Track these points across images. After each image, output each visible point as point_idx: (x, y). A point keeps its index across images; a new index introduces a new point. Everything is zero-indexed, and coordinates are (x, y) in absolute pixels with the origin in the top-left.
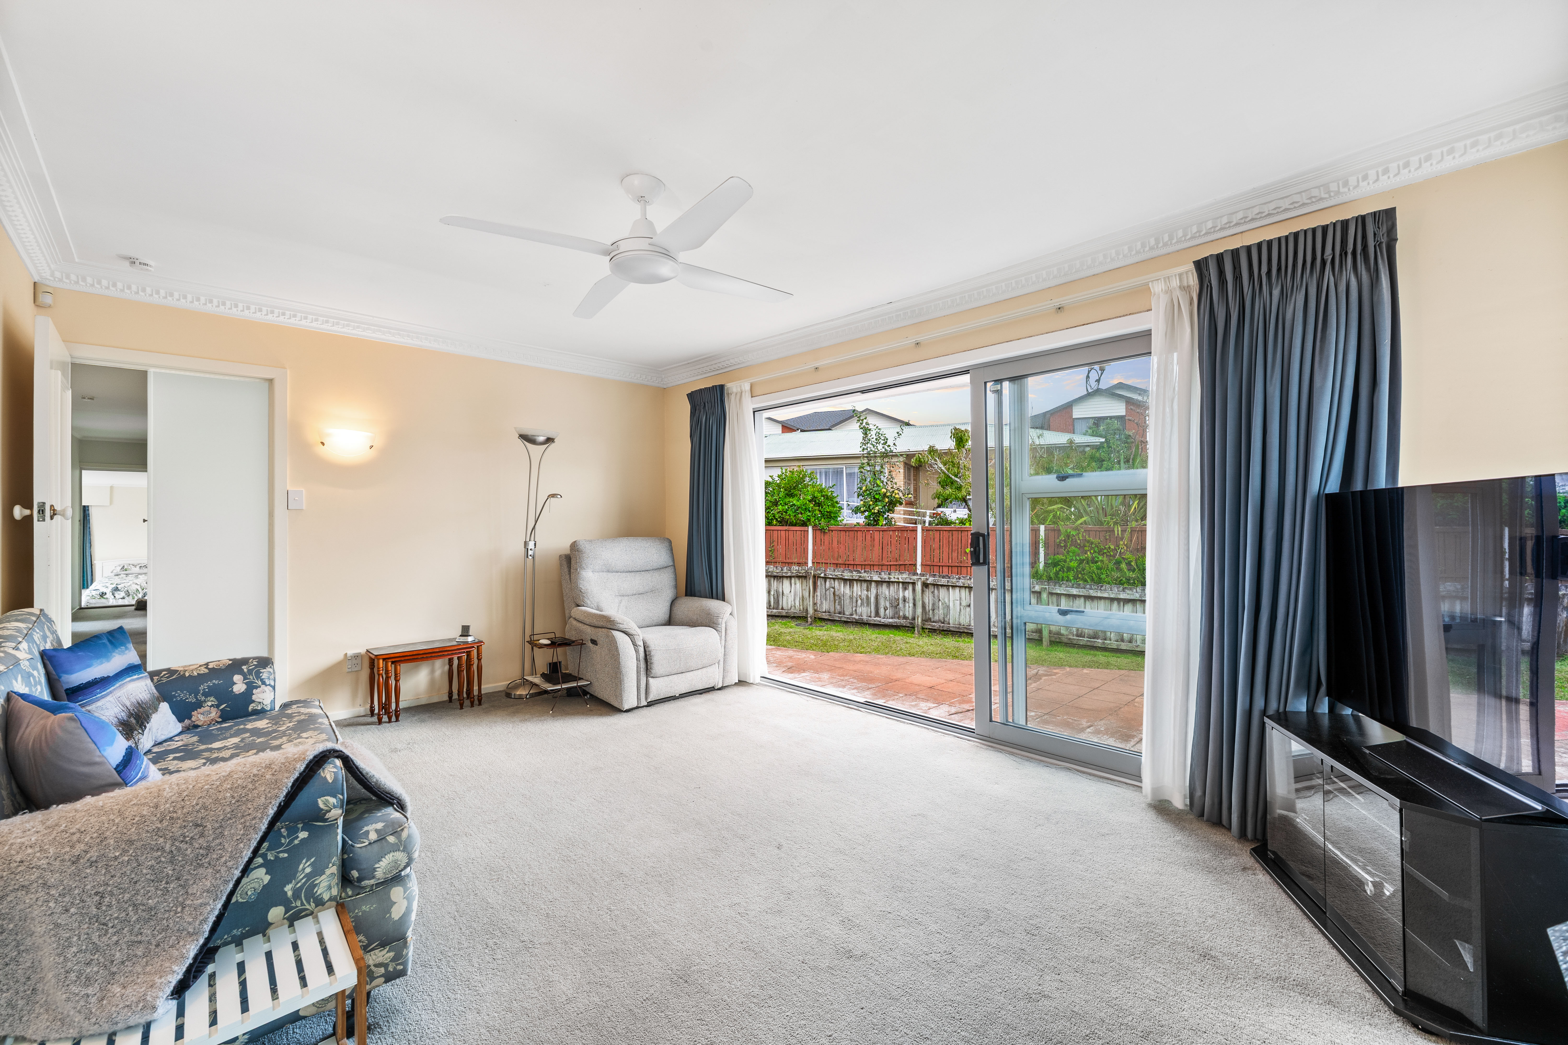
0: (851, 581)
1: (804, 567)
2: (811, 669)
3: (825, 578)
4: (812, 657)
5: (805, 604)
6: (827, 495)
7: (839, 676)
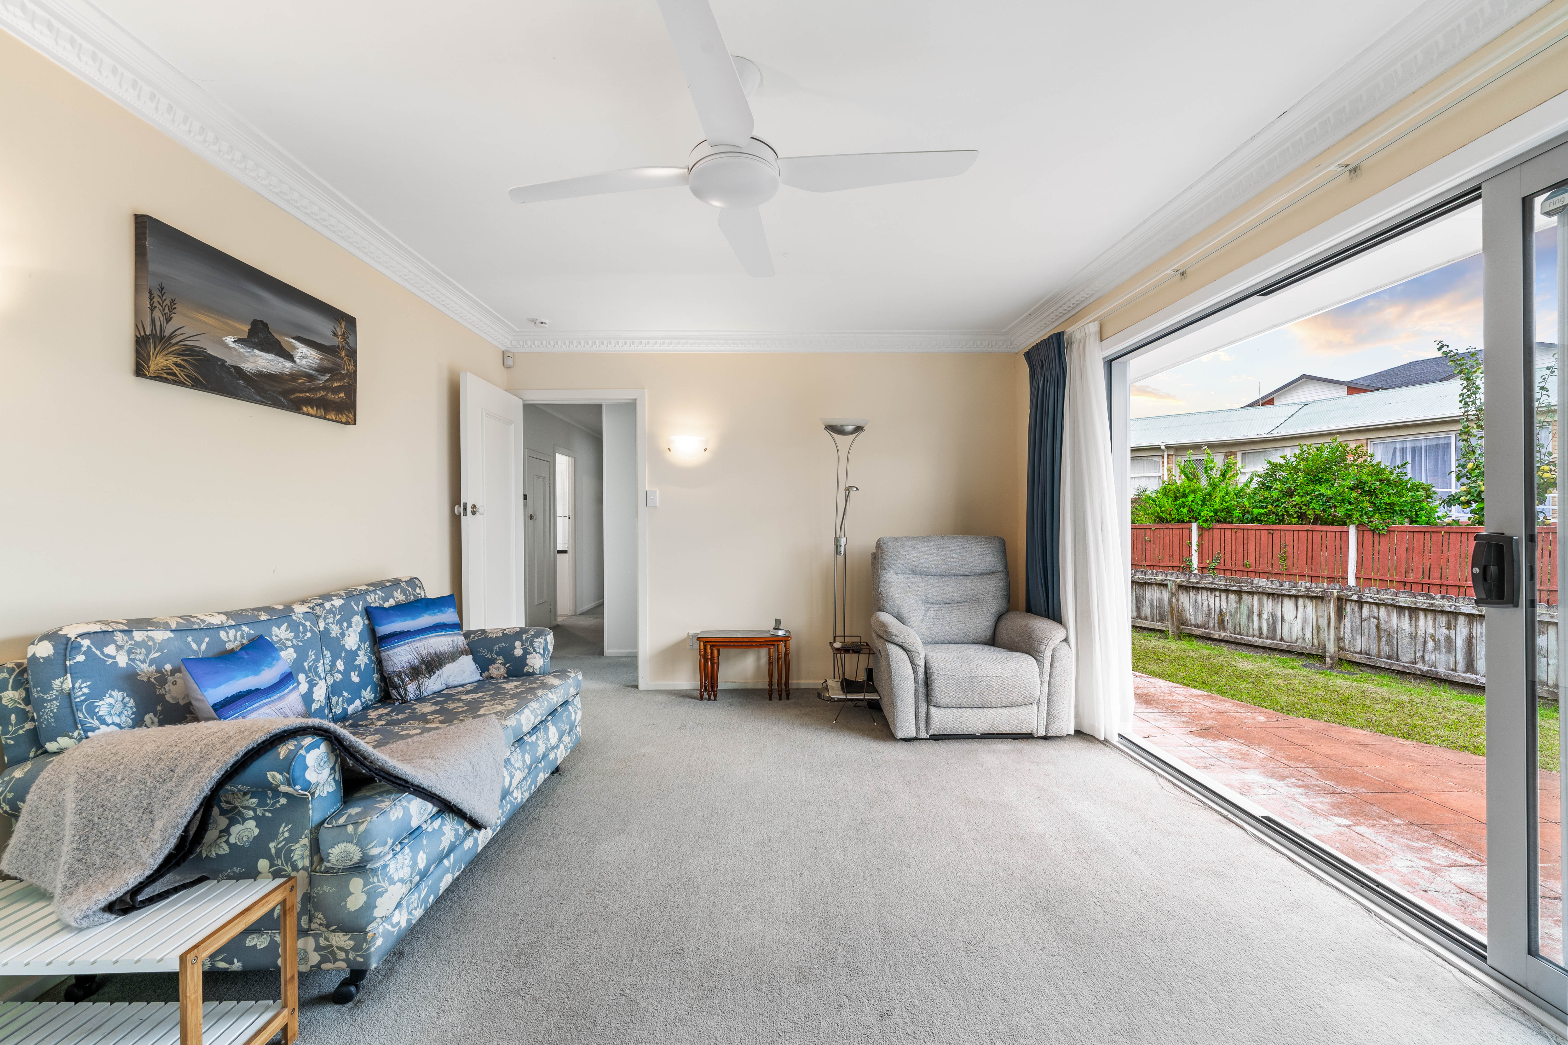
0: (1413, 611)
1: (1320, 584)
2: (1240, 737)
3: (1361, 603)
4: (1262, 719)
5: (1322, 637)
6: (1388, 480)
7: (1288, 758)
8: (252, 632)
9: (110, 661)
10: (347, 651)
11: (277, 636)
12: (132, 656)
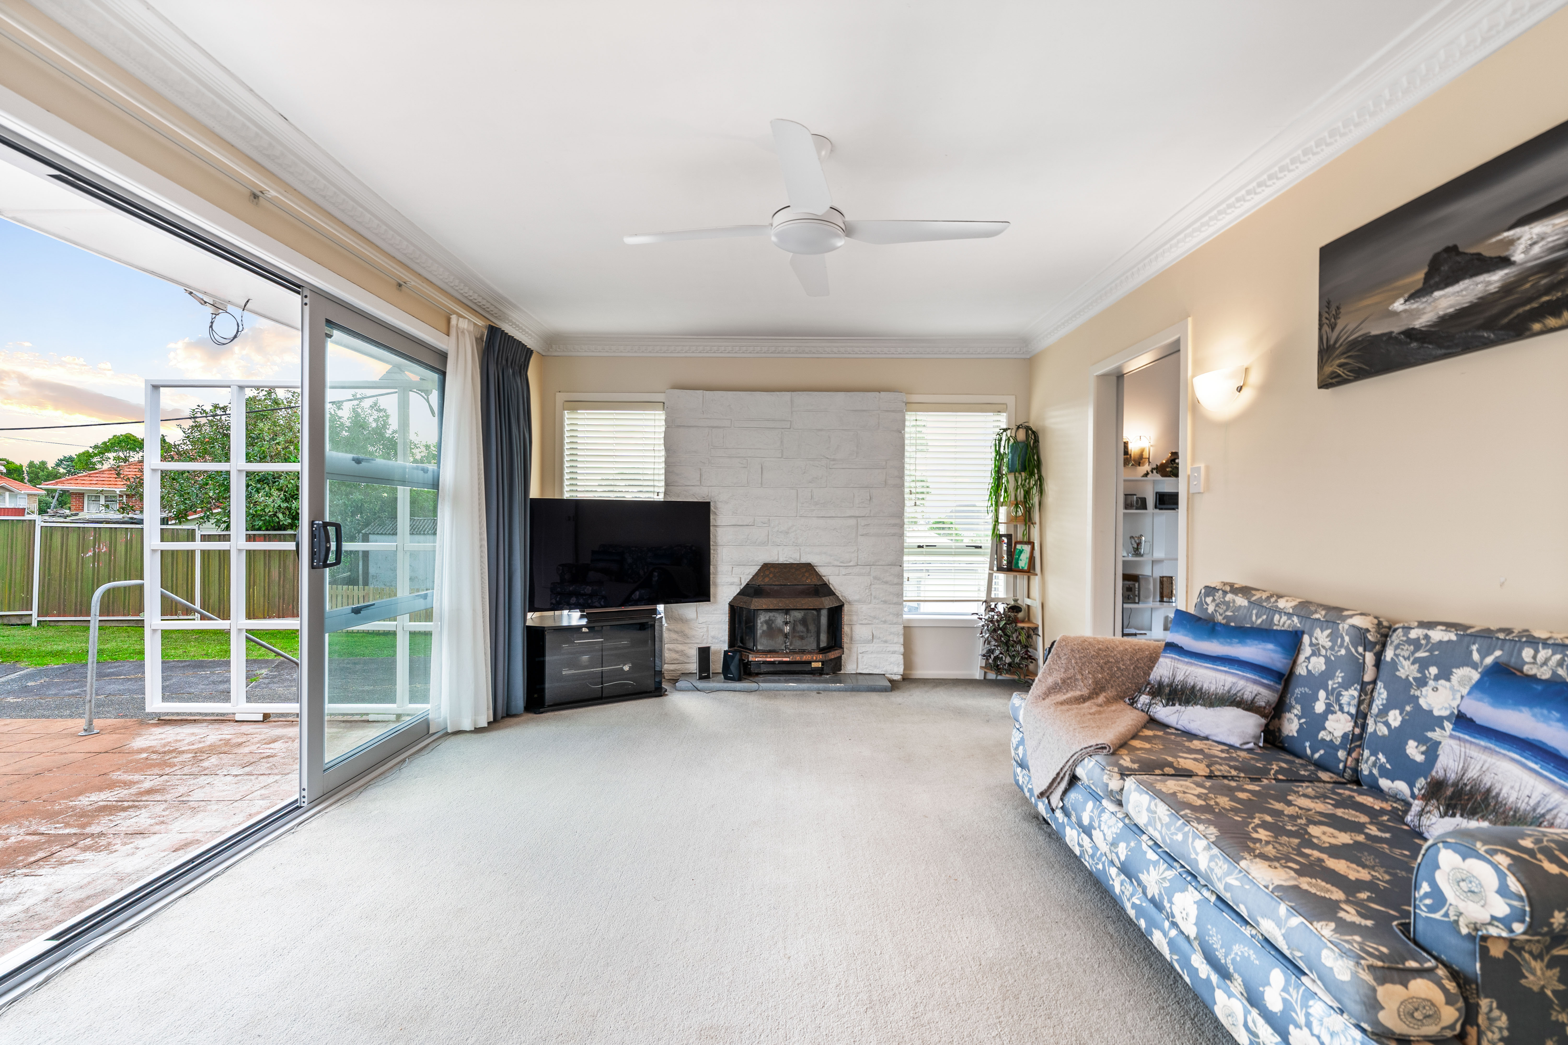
8: (1298, 625)
9: (1205, 606)
10: (1418, 707)
11: (1316, 639)
12: (1217, 609)
